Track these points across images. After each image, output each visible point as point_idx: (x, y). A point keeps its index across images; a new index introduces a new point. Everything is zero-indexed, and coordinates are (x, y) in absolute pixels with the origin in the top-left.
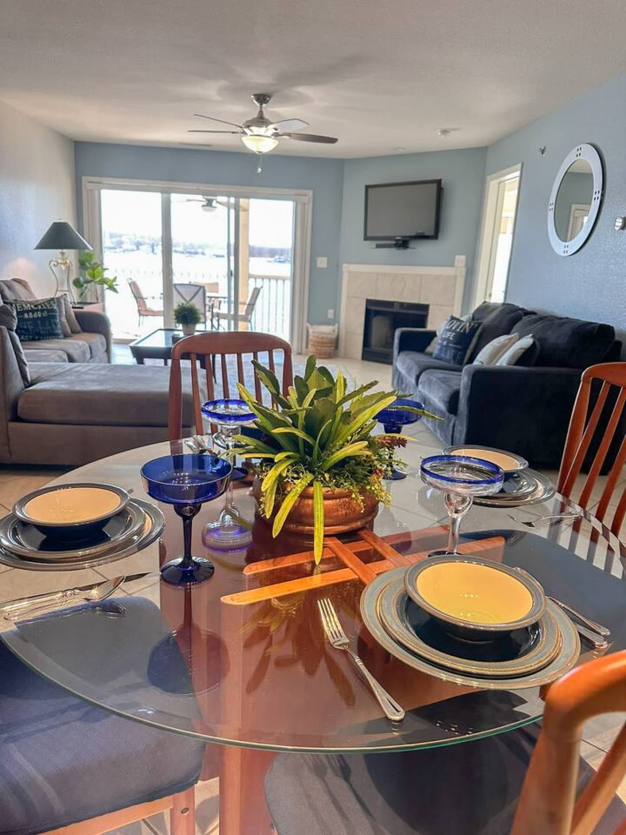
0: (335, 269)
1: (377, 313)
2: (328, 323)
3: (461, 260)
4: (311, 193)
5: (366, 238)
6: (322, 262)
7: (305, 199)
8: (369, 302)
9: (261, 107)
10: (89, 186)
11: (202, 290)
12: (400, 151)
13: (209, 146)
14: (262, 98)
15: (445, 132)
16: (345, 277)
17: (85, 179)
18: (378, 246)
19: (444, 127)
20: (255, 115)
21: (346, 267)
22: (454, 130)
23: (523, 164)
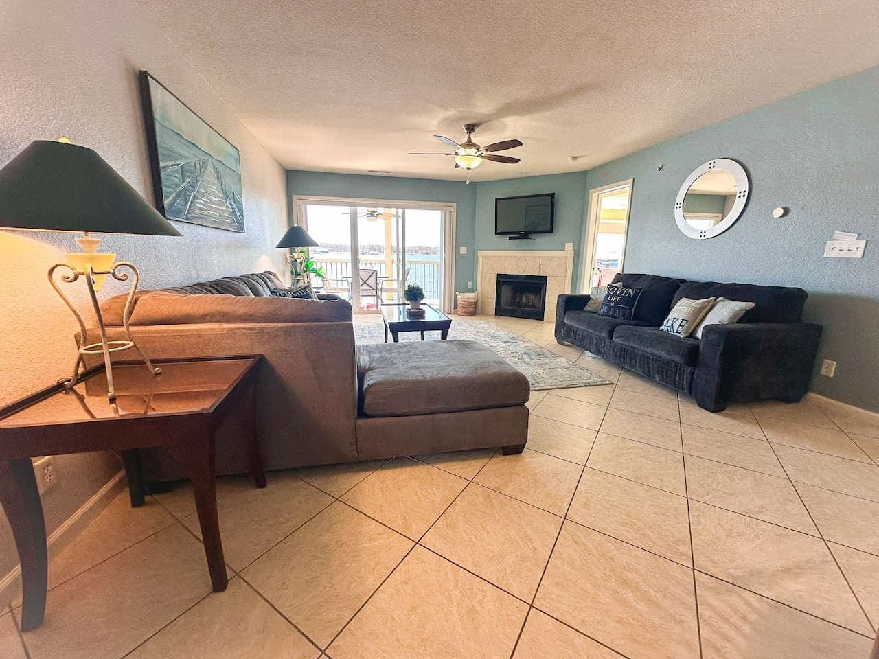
0: (473, 255)
1: (504, 283)
2: (469, 291)
3: (569, 246)
4: (455, 205)
5: (497, 234)
6: (463, 250)
7: (452, 209)
8: (499, 276)
9: (470, 135)
10: (299, 202)
11: (374, 274)
12: (524, 175)
13: (388, 172)
14: (471, 128)
15: (574, 158)
16: (480, 259)
17: (294, 197)
18: (510, 238)
19: (575, 154)
20: (465, 140)
21: (481, 254)
22: (580, 157)
23: (634, 179)
